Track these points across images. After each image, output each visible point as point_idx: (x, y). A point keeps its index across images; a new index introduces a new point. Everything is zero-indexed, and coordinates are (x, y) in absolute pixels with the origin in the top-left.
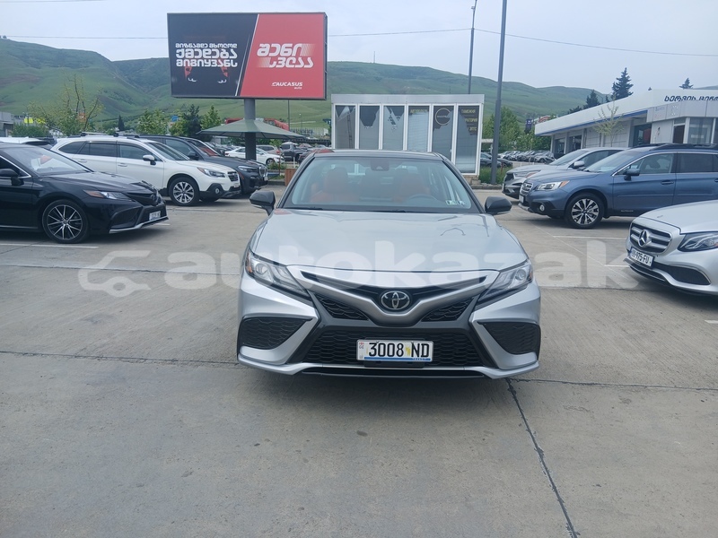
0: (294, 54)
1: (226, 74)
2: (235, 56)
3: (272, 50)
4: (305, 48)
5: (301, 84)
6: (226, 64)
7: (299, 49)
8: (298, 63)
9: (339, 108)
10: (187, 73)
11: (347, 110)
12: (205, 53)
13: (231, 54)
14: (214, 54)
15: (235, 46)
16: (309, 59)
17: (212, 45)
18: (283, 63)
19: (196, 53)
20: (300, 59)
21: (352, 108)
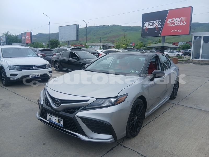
0: (179, 21)
1: (157, 29)
2: (161, 24)
3: (172, 20)
4: (183, 19)
5: (181, 30)
6: (157, 26)
7: (181, 19)
8: (181, 23)
9: (195, 38)
10: (146, 30)
11: (198, 38)
12: (151, 24)
13: (159, 23)
14: (154, 24)
15: (161, 21)
16: (185, 22)
17: (154, 21)
18: (176, 24)
19: (149, 24)
20: (181, 22)
21: (200, 37)
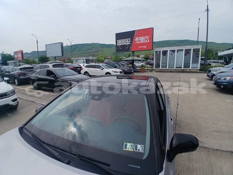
0: (144, 39)
1: (128, 46)
2: (130, 41)
3: (139, 39)
4: (147, 37)
5: (146, 46)
6: (128, 44)
7: (146, 37)
8: (145, 41)
9: (156, 52)
10: (119, 47)
11: (159, 52)
12: (123, 42)
13: (129, 41)
14: (125, 41)
15: (130, 39)
16: (148, 40)
17: (125, 39)
18: (142, 42)
19: (121, 42)
20: (146, 40)
21: (160, 51)
